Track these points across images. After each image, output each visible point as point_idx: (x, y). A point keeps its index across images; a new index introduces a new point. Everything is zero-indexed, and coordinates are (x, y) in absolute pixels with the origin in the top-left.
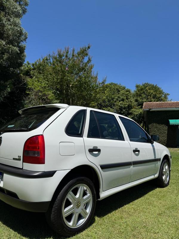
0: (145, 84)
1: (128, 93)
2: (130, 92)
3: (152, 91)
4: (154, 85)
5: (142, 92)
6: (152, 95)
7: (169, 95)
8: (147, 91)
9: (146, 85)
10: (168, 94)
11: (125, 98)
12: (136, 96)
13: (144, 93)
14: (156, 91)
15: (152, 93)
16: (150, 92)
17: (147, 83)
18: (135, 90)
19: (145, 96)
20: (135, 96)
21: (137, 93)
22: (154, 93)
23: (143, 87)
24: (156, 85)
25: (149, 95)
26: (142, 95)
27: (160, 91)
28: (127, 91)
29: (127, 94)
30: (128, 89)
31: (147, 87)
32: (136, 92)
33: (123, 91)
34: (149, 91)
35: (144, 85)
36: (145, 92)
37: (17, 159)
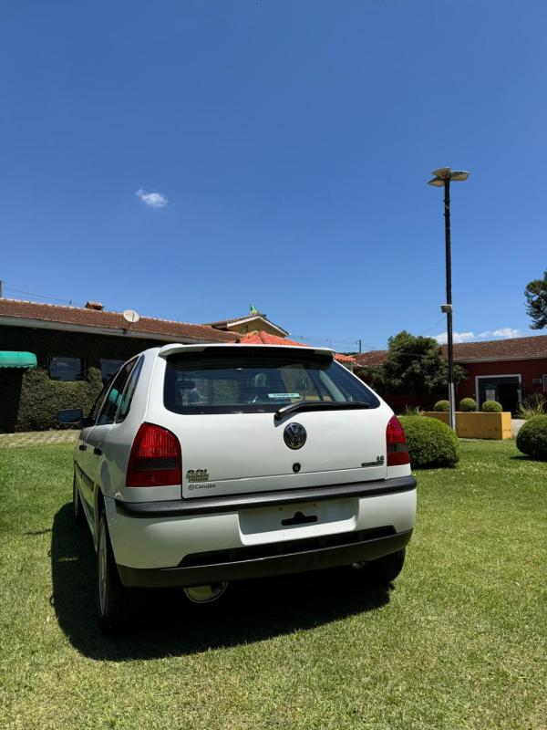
37: (373, 464)
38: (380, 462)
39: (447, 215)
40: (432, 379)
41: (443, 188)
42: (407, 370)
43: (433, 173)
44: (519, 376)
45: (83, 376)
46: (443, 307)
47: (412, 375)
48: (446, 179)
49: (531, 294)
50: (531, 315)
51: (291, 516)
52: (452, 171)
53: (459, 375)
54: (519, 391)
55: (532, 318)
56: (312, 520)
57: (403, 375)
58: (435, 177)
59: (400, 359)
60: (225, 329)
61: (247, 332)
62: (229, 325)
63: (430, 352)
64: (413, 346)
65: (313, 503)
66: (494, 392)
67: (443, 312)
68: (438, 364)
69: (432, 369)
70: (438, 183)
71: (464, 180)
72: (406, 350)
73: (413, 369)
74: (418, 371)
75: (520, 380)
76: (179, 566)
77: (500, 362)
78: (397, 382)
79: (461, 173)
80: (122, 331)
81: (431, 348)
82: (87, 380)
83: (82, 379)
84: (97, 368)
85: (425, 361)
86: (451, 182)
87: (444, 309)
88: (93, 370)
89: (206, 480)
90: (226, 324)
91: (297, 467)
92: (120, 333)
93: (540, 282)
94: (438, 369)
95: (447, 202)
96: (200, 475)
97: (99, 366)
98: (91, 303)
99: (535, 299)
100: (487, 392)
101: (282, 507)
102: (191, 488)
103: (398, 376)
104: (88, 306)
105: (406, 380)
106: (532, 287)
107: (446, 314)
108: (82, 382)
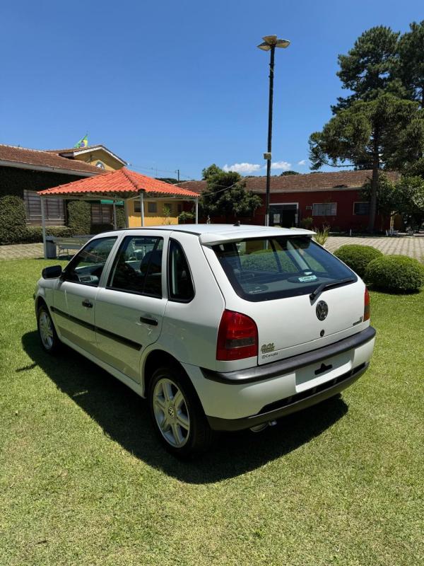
37: (358, 322)
39: (271, 77)
40: (238, 205)
41: (269, 52)
42: (221, 198)
43: (263, 39)
44: (297, 204)
46: (265, 155)
47: (224, 203)
48: (272, 44)
49: (313, 142)
50: (311, 159)
51: (319, 368)
52: (278, 39)
53: (257, 203)
54: (296, 215)
55: (311, 162)
56: (329, 368)
57: (218, 202)
58: (264, 41)
59: (215, 189)
60: (72, 158)
61: (92, 160)
62: (76, 154)
63: (237, 184)
64: (225, 179)
66: (279, 215)
67: (265, 158)
68: (242, 194)
69: (238, 198)
70: (265, 47)
71: (285, 47)
72: (220, 182)
73: (225, 197)
74: (229, 199)
75: (298, 208)
76: (259, 413)
77: (285, 194)
78: (213, 207)
79: (285, 41)
81: (238, 181)
85: (234, 191)
86: (276, 48)
87: (266, 157)
89: (272, 350)
90: (72, 153)
91: (322, 333)
93: (319, 133)
94: (242, 198)
95: (272, 65)
96: (270, 348)
99: (315, 146)
100: (275, 216)
102: (263, 357)
103: (214, 203)
105: (220, 206)
106: (314, 137)
107: (266, 160)
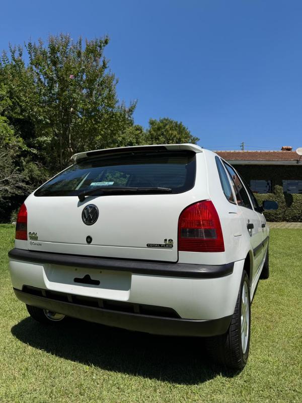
0: (164, 119)
1: (139, 132)
2: (141, 132)
3: (175, 133)
4: (177, 122)
5: (159, 133)
6: (175, 138)
7: (199, 139)
8: (168, 131)
9: (165, 122)
10: (197, 139)
11: (134, 141)
12: (150, 139)
13: (163, 134)
14: (180, 132)
15: (175, 136)
16: (172, 134)
17: (166, 118)
18: (149, 129)
19: (164, 140)
20: (148, 138)
21: (152, 135)
22: (178, 136)
23: (161, 125)
24: (181, 123)
25: (171, 138)
26: (160, 138)
27: (186, 134)
28: (137, 129)
29: (137, 135)
30: (138, 126)
31: (166, 125)
32: (150, 132)
33: (131, 128)
34: (170, 132)
35: (162, 121)
36: (165, 133)
37: (160, 246)
38: (168, 245)
45: (271, 190)
51: (82, 277)
56: (96, 283)
65: (99, 270)
76: (23, 291)
80: (296, 162)
82: (274, 193)
83: (271, 192)
84: (280, 185)
88: (278, 187)
89: (37, 240)
91: (89, 239)
92: (295, 163)
96: (34, 237)
97: (281, 184)
98: (284, 147)
101: (78, 268)
102: (31, 244)
104: (283, 149)
108: (271, 194)
